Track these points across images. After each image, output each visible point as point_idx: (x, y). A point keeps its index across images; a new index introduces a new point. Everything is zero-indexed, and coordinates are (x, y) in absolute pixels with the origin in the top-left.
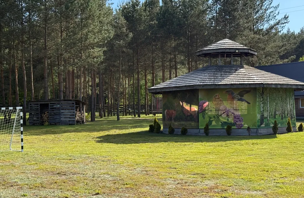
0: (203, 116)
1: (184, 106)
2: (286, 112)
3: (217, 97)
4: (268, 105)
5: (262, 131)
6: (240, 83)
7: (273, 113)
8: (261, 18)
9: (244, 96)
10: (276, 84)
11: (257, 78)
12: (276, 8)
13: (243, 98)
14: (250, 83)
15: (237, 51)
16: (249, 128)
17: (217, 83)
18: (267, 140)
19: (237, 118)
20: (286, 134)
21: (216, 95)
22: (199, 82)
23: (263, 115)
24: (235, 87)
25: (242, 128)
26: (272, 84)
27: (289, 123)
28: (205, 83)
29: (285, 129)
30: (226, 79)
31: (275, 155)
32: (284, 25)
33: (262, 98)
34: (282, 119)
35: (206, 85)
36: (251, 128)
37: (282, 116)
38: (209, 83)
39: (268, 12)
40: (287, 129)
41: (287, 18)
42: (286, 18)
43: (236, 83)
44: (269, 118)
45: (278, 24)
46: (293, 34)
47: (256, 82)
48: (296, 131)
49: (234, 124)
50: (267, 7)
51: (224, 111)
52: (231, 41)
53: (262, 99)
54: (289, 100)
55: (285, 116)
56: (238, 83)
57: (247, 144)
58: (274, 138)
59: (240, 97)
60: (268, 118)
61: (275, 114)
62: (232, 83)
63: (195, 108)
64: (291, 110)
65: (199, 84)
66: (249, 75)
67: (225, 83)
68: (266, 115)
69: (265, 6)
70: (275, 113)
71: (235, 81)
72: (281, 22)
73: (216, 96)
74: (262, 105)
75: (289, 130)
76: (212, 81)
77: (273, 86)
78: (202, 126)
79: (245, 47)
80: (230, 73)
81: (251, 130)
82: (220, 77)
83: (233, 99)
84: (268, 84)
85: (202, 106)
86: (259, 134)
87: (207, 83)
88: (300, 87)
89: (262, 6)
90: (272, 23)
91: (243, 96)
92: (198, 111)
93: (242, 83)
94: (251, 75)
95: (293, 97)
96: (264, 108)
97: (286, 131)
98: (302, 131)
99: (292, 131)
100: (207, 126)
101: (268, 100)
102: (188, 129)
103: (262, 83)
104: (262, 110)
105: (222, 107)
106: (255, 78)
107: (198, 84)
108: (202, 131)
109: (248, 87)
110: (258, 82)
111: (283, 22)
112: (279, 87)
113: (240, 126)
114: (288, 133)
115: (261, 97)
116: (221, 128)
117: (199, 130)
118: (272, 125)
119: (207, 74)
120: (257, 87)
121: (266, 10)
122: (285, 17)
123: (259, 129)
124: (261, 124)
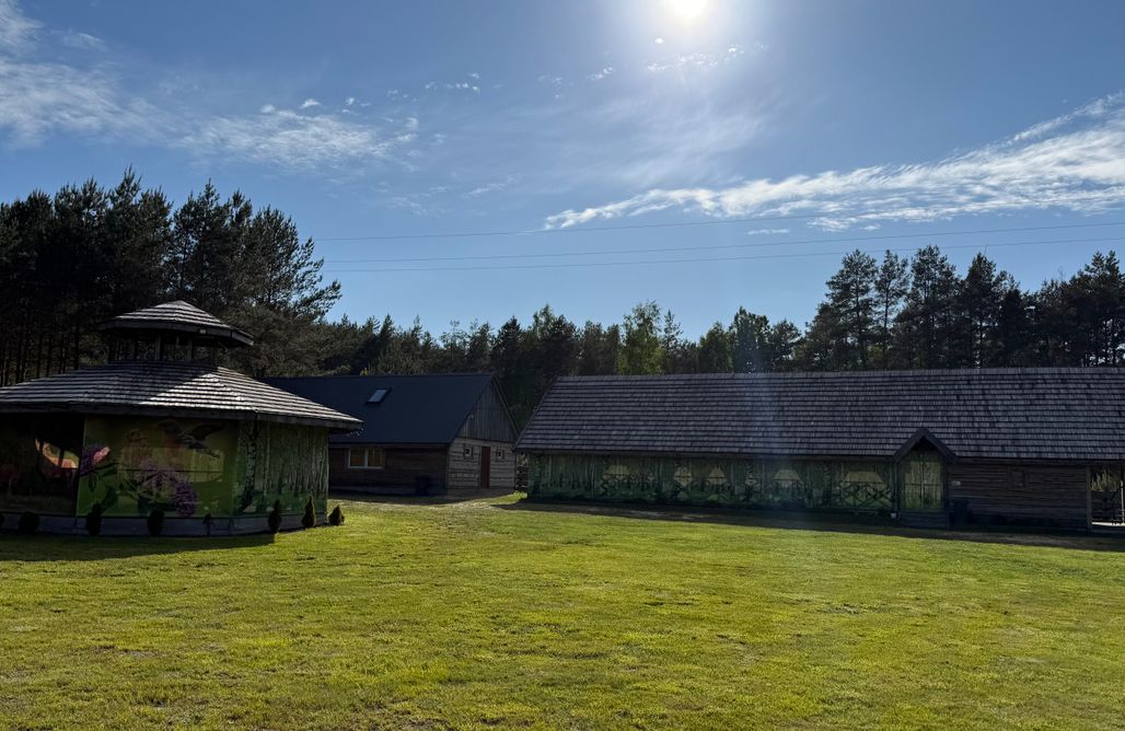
0: (90, 485)
1: (45, 453)
2: (307, 481)
3: (135, 437)
4: (268, 463)
5: (243, 525)
6: (198, 405)
7: (276, 482)
8: (286, 282)
9: (207, 438)
10: (287, 416)
11: (243, 399)
12: (318, 265)
13: (204, 443)
14: (222, 407)
15: (203, 331)
16: (208, 518)
17: (135, 402)
18: (245, 550)
19: (182, 490)
20: (300, 533)
21: (130, 432)
22: (86, 395)
23: (252, 487)
24: (183, 414)
25: (194, 516)
26: (276, 414)
27: (309, 507)
28: (103, 400)
29: (298, 521)
30: (162, 394)
31: (237, 609)
32: (332, 301)
33: (254, 445)
34: (296, 495)
35: (105, 404)
36: (213, 516)
37: (297, 488)
38: (112, 401)
39: (300, 272)
40: (303, 521)
41: (338, 288)
42: (335, 287)
43: (187, 405)
44: (268, 493)
45: (319, 296)
46: (354, 327)
47: (237, 408)
48: (325, 525)
49: (172, 507)
50: (301, 262)
51: (150, 474)
52: (191, 308)
53: (251, 449)
54: (317, 452)
55: (303, 489)
56: (193, 406)
57: (184, 565)
58: (266, 544)
59: (194, 441)
60: (265, 494)
61: (281, 485)
62: (177, 404)
63: (71, 462)
64: (318, 474)
65: (87, 400)
66: (224, 389)
67: (156, 404)
68: (259, 485)
69: (296, 259)
70: (281, 481)
71: (184, 400)
72: (325, 295)
73: (133, 434)
74: (251, 463)
75: (308, 523)
76: (124, 396)
77: (279, 420)
78: (83, 510)
79: (224, 326)
80: (179, 381)
81: (215, 521)
82: (148, 389)
83: (177, 442)
84: (266, 414)
85: (91, 457)
86: (234, 533)
87: (108, 401)
88: (341, 426)
89: (288, 258)
90: (307, 294)
91: (203, 438)
92: (78, 470)
93: (202, 406)
94: (229, 389)
95: (326, 448)
96: (257, 469)
97: (301, 525)
98: (337, 525)
99: (315, 523)
100: (97, 509)
101: (268, 451)
102: (42, 518)
103: (252, 411)
104: (250, 473)
105: (143, 464)
106: (238, 399)
107: (81, 400)
108: (82, 523)
109: (216, 416)
110: (243, 408)
111: (330, 295)
112: (294, 421)
113: (189, 510)
114: (303, 528)
115: (250, 444)
116: (138, 515)
117: (73, 519)
118: (270, 509)
119: (116, 378)
120: (239, 418)
121: (297, 267)
122: (333, 286)
123: (236, 521)
124: (245, 506)
